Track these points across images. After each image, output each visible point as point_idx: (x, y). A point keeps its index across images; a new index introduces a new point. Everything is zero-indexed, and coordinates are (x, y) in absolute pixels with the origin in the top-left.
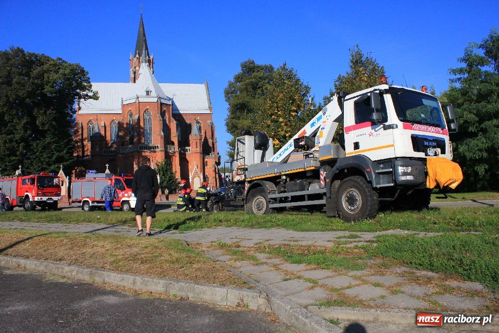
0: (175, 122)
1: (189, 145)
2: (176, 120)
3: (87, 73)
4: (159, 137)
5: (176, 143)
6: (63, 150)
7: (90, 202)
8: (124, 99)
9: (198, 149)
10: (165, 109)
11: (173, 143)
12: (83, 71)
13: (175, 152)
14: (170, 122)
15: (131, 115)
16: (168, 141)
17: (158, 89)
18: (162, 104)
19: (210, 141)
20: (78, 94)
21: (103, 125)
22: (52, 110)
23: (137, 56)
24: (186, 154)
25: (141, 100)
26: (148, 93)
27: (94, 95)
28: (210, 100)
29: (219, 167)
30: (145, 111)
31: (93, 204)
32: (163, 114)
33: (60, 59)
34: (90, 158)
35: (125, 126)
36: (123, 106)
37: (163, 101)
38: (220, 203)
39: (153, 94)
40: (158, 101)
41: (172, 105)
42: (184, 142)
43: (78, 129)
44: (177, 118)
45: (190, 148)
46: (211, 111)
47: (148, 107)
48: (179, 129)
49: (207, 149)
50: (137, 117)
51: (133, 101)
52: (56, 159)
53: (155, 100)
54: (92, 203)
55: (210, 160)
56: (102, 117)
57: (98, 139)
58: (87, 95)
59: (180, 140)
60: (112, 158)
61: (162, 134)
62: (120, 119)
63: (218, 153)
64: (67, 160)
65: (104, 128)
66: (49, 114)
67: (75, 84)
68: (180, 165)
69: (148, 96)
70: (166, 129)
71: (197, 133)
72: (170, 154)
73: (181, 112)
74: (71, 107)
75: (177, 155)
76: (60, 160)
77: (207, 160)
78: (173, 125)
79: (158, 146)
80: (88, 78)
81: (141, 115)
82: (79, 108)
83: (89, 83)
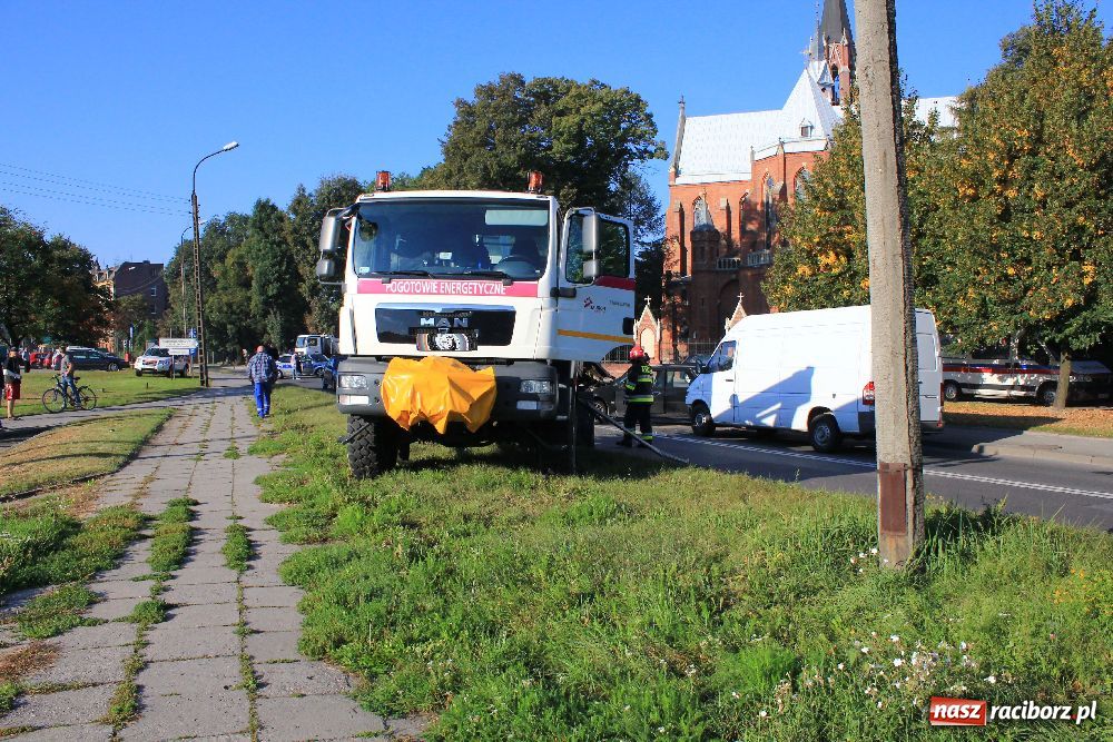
3: (646, 104)
8: (756, 149)
15: (770, 184)
17: (830, 122)
20: (628, 151)
21: (724, 205)
22: (571, 187)
25: (788, 149)
26: (805, 131)
27: (658, 149)
30: (797, 174)
33: (596, 82)
34: (690, 279)
35: (759, 208)
36: (755, 163)
39: (817, 132)
40: (826, 148)
47: (804, 163)
50: (778, 186)
51: (772, 152)
53: (821, 146)
56: (723, 190)
57: (705, 238)
58: (646, 151)
60: (734, 277)
65: (725, 212)
66: (564, 196)
69: (805, 139)
80: (649, 116)
81: (790, 182)
82: (677, 174)
83: (652, 124)
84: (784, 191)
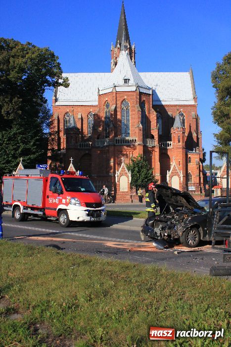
0: (155, 113)
1: (170, 140)
2: (157, 112)
3: (58, 58)
4: (137, 130)
5: (156, 137)
6: (30, 142)
7: (22, 207)
8: (100, 89)
9: (180, 143)
10: (144, 99)
11: (152, 137)
12: (53, 55)
13: (154, 147)
14: (149, 113)
15: (108, 106)
16: (147, 134)
17: (137, 78)
18: (141, 94)
19: (194, 135)
20: (47, 81)
21: (80, 117)
22: (18, 98)
23: (118, 46)
24: (167, 149)
25: (118, 89)
26: (126, 81)
27: (64, 82)
28: (195, 89)
29: (204, 164)
30: (122, 101)
31: (25, 211)
32: (142, 104)
33: (29, 44)
34: (65, 152)
36: (100, 96)
37: (142, 90)
38: (201, 229)
39: (131, 82)
40: (136, 90)
41: (153, 94)
42: (165, 137)
43: (52, 121)
44: (158, 110)
45: (172, 142)
46: (196, 102)
47: (125, 97)
48: (160, 121)
49: (191, 144)
50: (113, 107)
51: (110, 90)
52: (22, 151)
53: (134, 89)
54: (24, 209)
55: (194, 157)
56: (79, 109)
58: (57, 82)
59: (160, 133)
60: (87, 152)
61: (141, 126)
62: (96, 111)
63: (203, 150)
64: (34, 153)
65: (80, 120)
66: (15, 102)
67: (44, 71)
68: (160, 161)
69: (126, 85)
70: (145, 121)
71: (180, 126)
72: (150, 149)
73: (163, 103)
74: (42, 96)
75: (157, 150)
76: (25, 152)
77: (190, 156)
78: (153, 116)
79: (135, 140)
80: (59, 64)
81: (119, 105)
82: (56, 100)
83: (60, 69)
84: (115, 110)
